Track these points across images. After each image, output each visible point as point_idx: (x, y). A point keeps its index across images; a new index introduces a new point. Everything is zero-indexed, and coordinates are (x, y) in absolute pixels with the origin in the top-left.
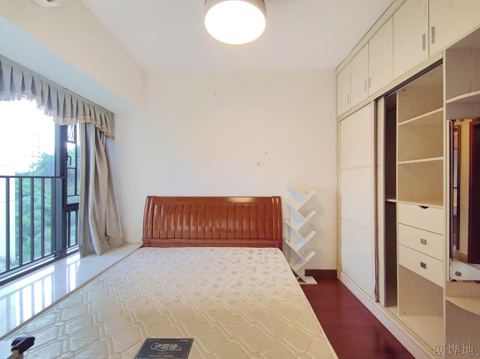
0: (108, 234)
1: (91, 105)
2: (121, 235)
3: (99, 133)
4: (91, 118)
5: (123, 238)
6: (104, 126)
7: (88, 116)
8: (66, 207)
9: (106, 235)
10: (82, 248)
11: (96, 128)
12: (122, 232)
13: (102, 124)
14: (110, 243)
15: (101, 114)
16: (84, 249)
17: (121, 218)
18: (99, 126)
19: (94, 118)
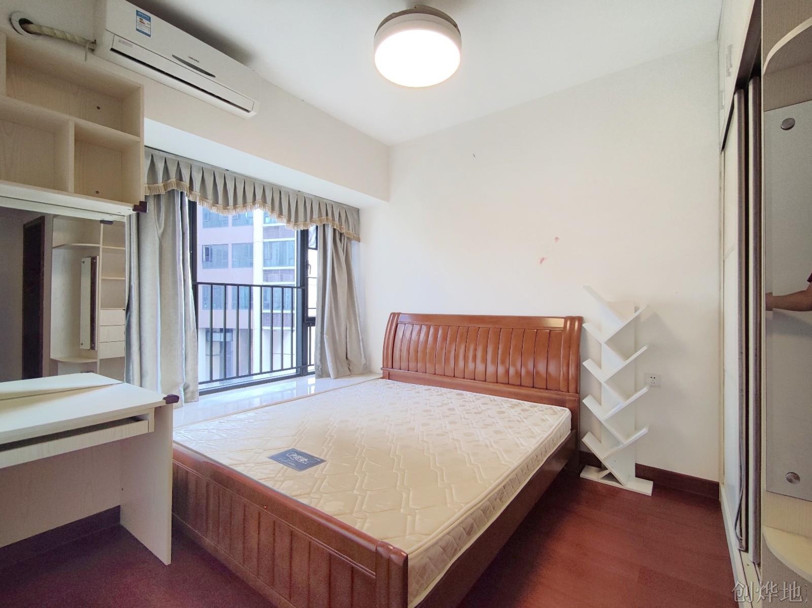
0: (349, 357)
1: (329, 204)
2: (363, 361)
3: (338, 236)
4: (327, 219)
5: (365, 364)
6: (344, 226)
7: (324, 217)
8: (306, 321)
9: (347, 357)
10: (319, 367)
11: (334, 230)
12: (365, 357)
13: (341, 225)
14: (351, 368)
15: (341, 212)
16: (321, 369)
17: (362, 339)
18: (337, 227)
19: (331, 218)
